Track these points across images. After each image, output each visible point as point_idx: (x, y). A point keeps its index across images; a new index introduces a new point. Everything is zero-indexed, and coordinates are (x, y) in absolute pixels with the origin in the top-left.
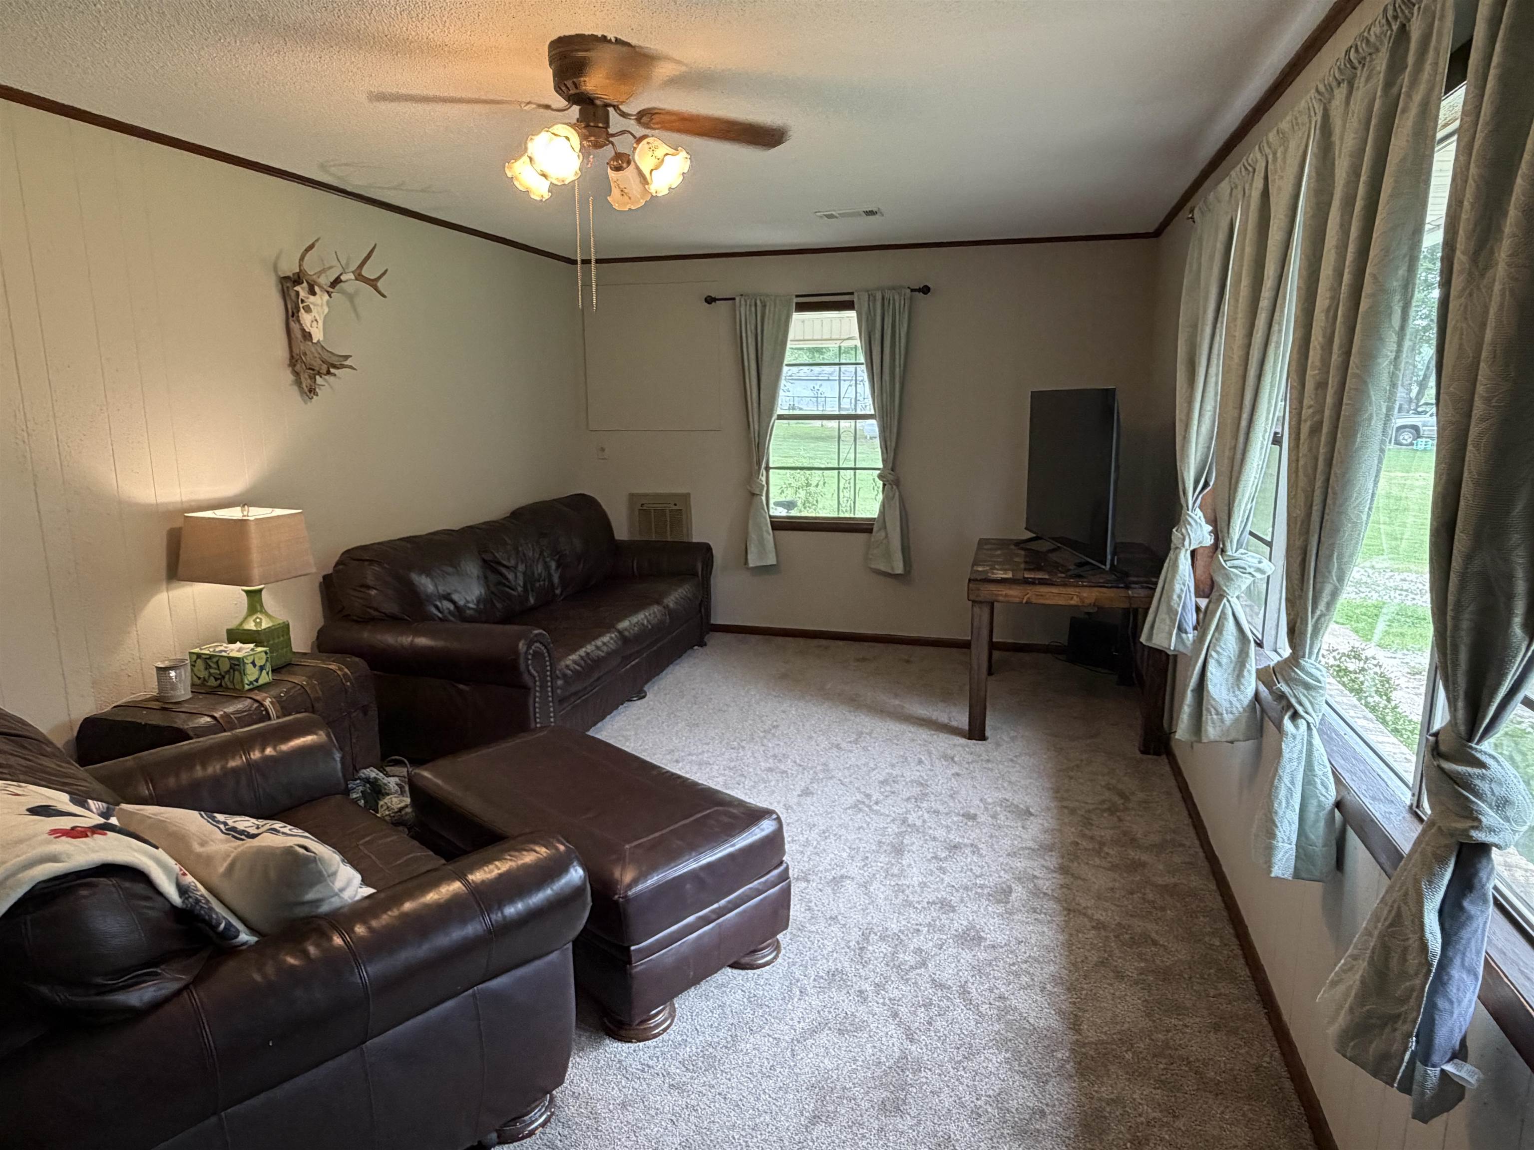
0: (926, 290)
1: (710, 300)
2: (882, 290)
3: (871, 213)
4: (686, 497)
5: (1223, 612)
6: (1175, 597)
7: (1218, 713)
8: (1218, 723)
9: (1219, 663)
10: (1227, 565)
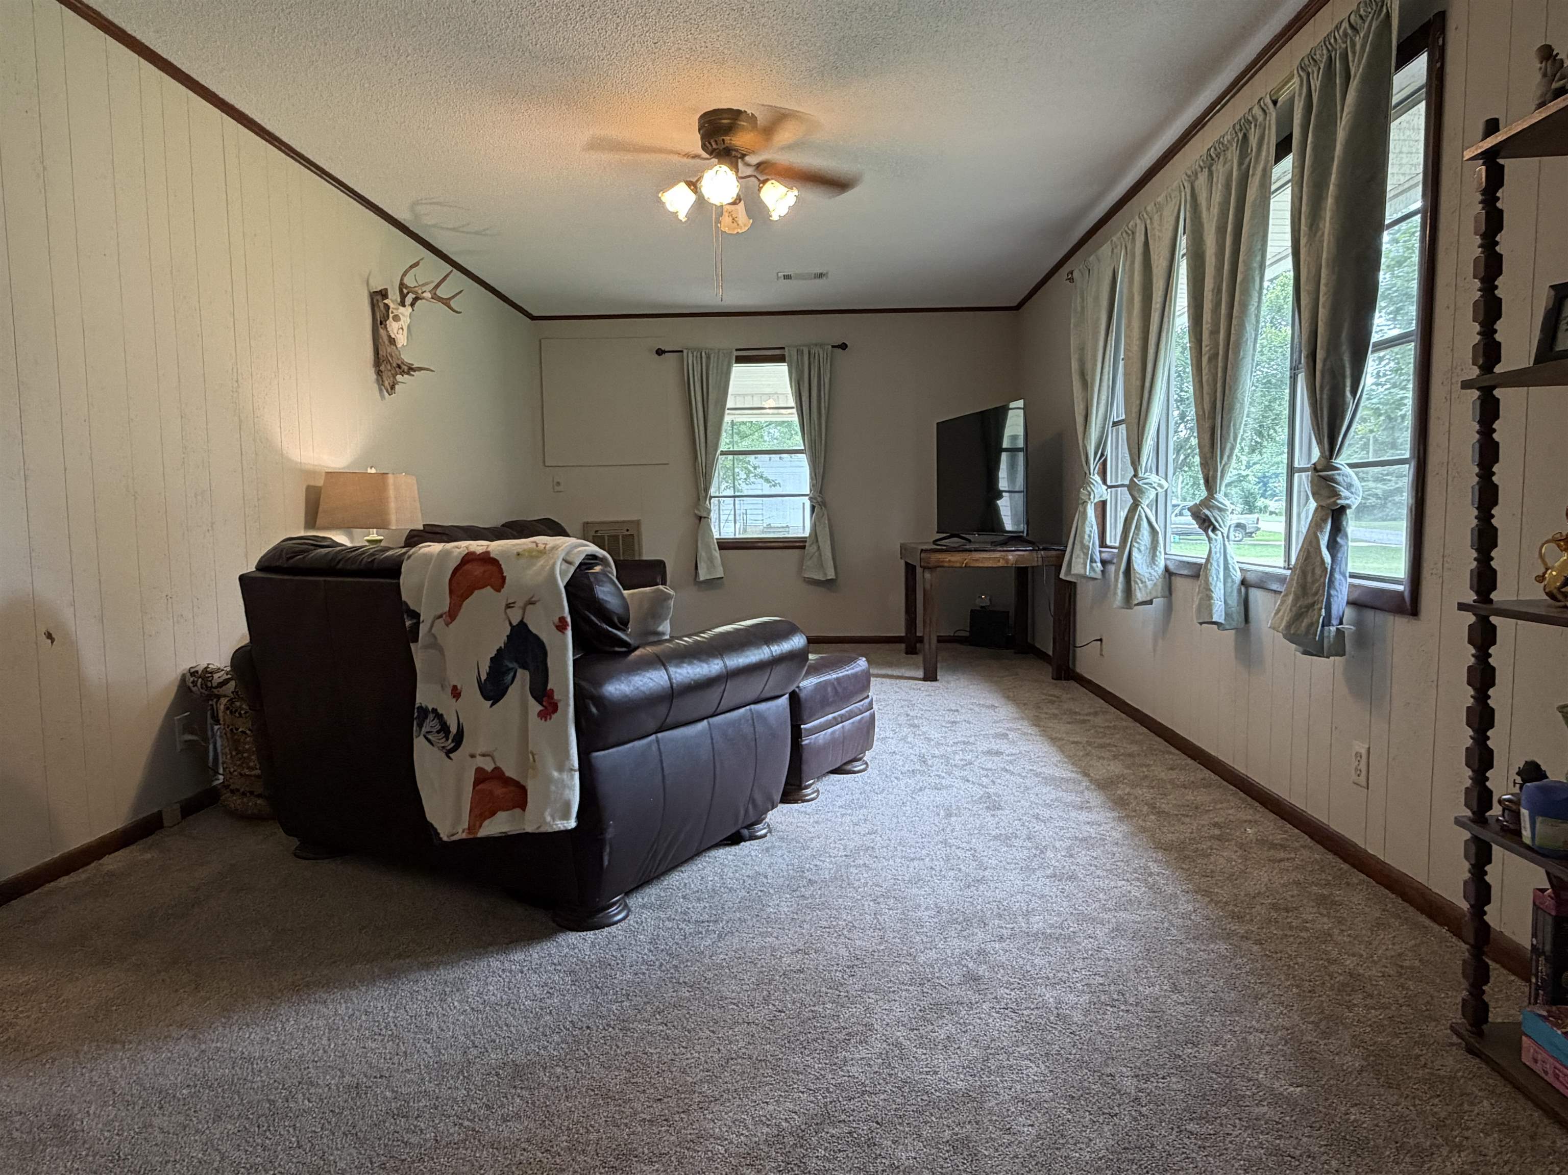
0: (844, 346)
1: (660, 352)
2: (809, 346)
3: (821, 276)
4: (638, 523)
5: (1139, 516)
6: (1086, 537)
7: (1142, 582)
8: (1143, 589)
9: (1139, 549)
10: (1140, 483)
